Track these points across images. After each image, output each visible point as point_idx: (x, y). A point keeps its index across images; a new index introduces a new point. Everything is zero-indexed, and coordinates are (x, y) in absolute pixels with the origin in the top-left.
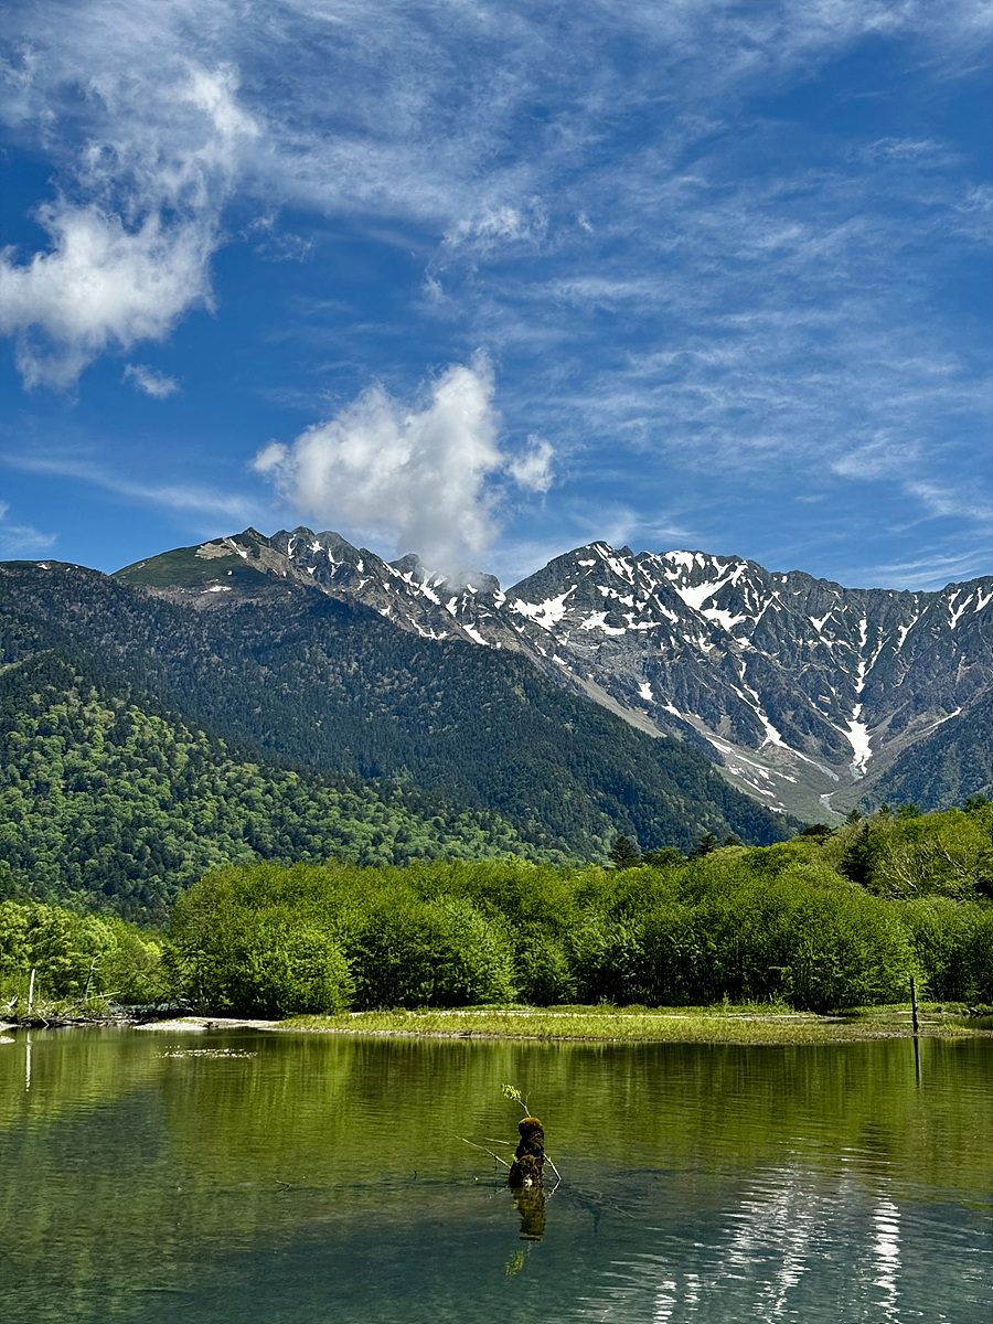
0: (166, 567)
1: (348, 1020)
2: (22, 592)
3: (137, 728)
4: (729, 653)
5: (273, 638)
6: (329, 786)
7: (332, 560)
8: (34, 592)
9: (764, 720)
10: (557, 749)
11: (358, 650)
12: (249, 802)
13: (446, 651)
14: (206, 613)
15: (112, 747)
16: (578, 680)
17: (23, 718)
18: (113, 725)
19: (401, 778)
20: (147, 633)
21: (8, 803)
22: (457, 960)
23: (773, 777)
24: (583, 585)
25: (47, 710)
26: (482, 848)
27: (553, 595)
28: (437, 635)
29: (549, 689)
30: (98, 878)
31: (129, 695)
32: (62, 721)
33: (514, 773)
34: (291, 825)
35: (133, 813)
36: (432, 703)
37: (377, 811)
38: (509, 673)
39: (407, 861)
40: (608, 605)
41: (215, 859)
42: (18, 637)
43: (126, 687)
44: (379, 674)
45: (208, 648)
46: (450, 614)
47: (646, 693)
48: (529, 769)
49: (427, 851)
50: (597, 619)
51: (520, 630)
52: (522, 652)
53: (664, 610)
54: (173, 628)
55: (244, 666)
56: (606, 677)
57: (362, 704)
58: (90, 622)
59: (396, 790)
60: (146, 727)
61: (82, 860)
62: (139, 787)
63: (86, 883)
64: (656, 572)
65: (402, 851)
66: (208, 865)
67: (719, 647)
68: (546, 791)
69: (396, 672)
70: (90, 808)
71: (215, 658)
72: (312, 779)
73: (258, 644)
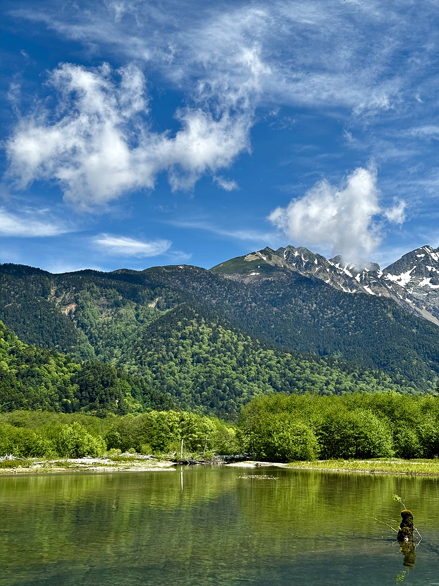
0: (232, 265)
1: (318, 464)
2: (172, 279)
3: (221, 335)
5: (278, 295)
6: (305, 359)
7: (303, 259)
8: (177, 278)
10: (409, 341)
11: (316, 299)
12: (270, 367)
13: (356, 298)
14: (249, 284)
15: (211, 344)
16: (418, 309)
17: (174, 332)
18: (211, 334)
19: (338, 355)
20: (224, 294)
21: (169, 368)
22: (366, 438)
24: (419, 266)
25: (184, 329)
26: (376, 387)
27: (405, 271)
28: (351, 291)
29: (404, 314)
30: (207, 400)
31: (218, 321)
32: (190, 333)
33: (389, 352)
34: (289, 377)
35: (221, 372)
36: (350, 322)
37: (327, 370)
38: (385, 307)
39: (341, 392)
40: (431, 274)
41: (256, 392)
42: (171, 298)
43: (217, 318)
44: (326, 309)
45: (250, 300)
46: (357, 282)
48: (396, 351)
49: (350, 388)
50: (426, 281)
51: (390, 287)
52: (391, 297)
54: (236, 292)
55: (266, 307)
56: (431, 308)
57: (319, 323)
58: (201, 290)
59: (335, 361)
60: (225, 335)
61: (200, 392)
62: (223, 361)
63: (203, 403)
65: (338, 388)
66: (253, 395)
68: (404, 360)
69: (333, 308)
70: (203, 370)
71: (254, 304)
72: (297, 357)
73: (272, 298)
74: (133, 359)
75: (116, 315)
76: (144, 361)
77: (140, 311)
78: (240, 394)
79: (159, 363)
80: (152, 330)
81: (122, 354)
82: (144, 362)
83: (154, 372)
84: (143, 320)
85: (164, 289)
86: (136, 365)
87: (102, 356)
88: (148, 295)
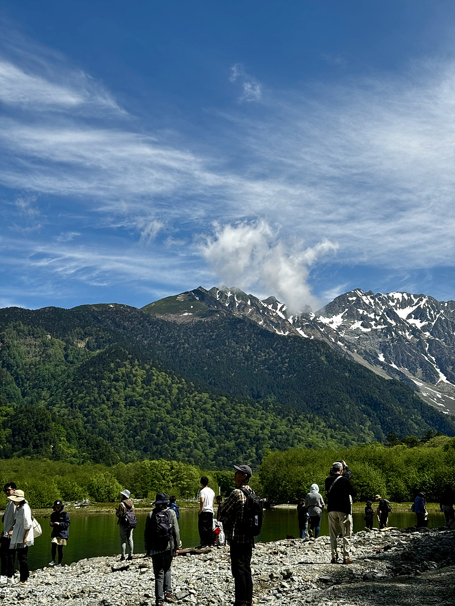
0: (164, 305)
2: (103, 317)
3: (155, 378)
4: (420, 339)
5: (211, 336)
6: (240, 403)
7: (236, 300)
8: (108, 318)
9: (438, 370)
10: (341, 385)
11: (250, 341)
12: (205, 410)
13: (289, 341)
14: (182, 325)
15: (145, 386)
16: (349, 352)
17: (107, 374)
18: (145, 376)
19: (271, 399)
20: (156, 335)
21: (102, 411)
23: (443, 397)
24: (351, 309)
25: (117, 370)
26: (310, 431)
27: (336, 314)
28: (284, 333)
29: (337, 358)
30: (141, 445)
31: (151, 363)
32: (123, 375)
33: (323, 397)
34: (224, 421)
35: (155, 416)
36: (284, 364)
37: (262, 414)
38: (318, 350)
39: (276, 437)
40: (362, 318)
41: (191, 436)
42: (102, 338)
43: (150, 360)
44: (259, 352)
45: (183, 341)
46: (290, 323)
47: (381, 358)
48: (330, 395)
49: (285, 432)
50: (357, 325)
51: (322, 330)
52: (323, 340)
53: (389, 320)
54: (168, 332)
55: (199, 349)
56: (362, 351)
57: (252, 365)
58: (132, 330)
59: (270, 404)
60: (159, 377)
61: (134, 437)
62: (157, 404)
63: (136, 447)
64: (385, 302)
65: (274, 433)
67: (415, 336)
68: (337, 405)
69: (267, 350)
70: (136, 414)
71: (186, 345)
72: (232, 400)
73: (205, 339)
74: (63, 401)
75: (44, 355)
76: (74, 403)
77: (69, 352)
78: (174, 438)
79: (91, 406)
80: (83, 371)
81: (51, 396)
82: (75, 405)
83: (85, 415)
84: (73, 361)
85: (95, 329)
86: (66, 407)
87: (29, 399)
88: (78, 334)
